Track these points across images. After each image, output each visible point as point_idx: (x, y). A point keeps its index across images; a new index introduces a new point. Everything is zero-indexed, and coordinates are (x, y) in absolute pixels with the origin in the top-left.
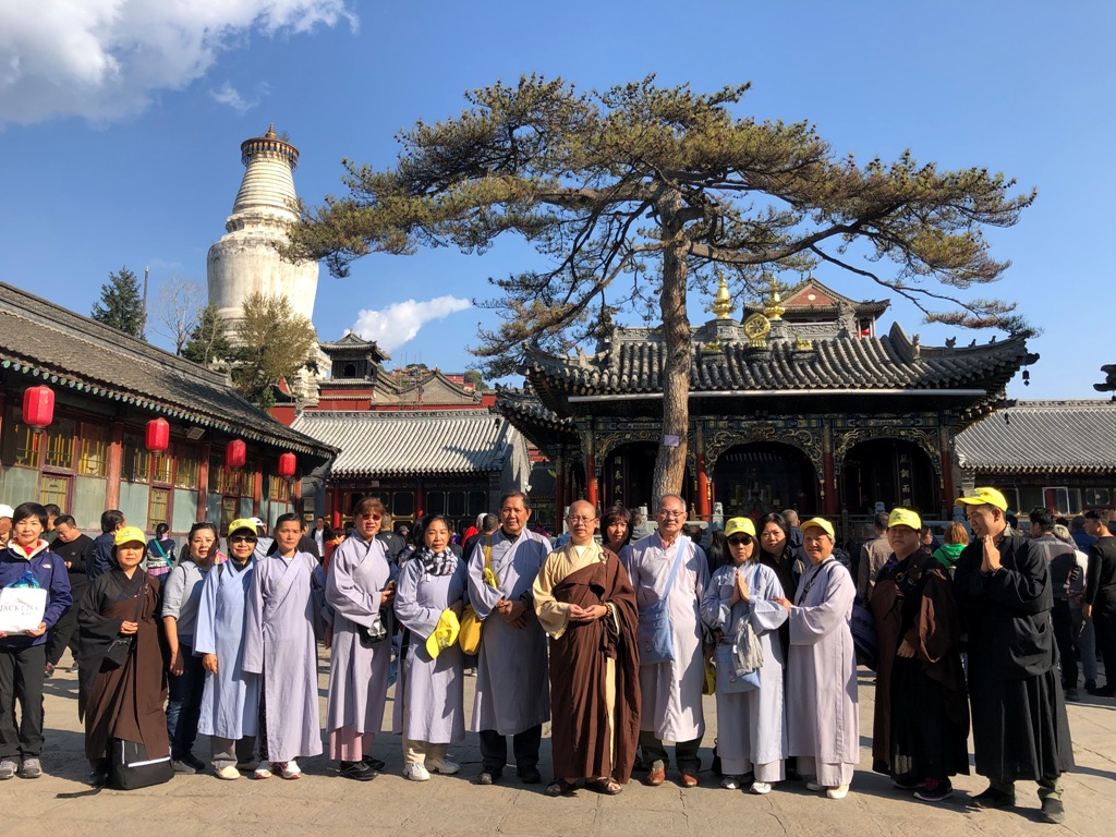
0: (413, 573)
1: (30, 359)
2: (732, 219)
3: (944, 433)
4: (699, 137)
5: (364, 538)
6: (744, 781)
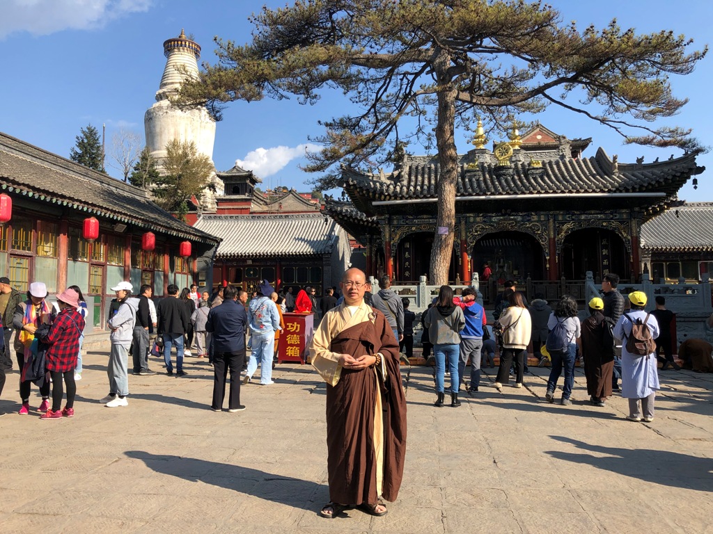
2: (486, 76)
3: (634, 224)
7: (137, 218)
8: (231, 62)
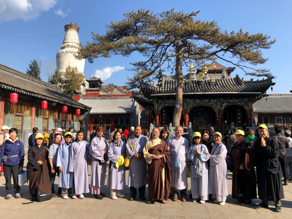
0: (112, 146)
1: (11, 86)
2: (194, 47)
3: (250, 104)
4: (186, 26)
5: (99, 137)
6: (198, 200)
7: (61, 101)
8: (98, 41)
